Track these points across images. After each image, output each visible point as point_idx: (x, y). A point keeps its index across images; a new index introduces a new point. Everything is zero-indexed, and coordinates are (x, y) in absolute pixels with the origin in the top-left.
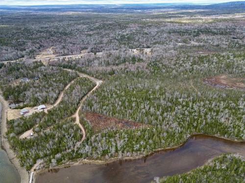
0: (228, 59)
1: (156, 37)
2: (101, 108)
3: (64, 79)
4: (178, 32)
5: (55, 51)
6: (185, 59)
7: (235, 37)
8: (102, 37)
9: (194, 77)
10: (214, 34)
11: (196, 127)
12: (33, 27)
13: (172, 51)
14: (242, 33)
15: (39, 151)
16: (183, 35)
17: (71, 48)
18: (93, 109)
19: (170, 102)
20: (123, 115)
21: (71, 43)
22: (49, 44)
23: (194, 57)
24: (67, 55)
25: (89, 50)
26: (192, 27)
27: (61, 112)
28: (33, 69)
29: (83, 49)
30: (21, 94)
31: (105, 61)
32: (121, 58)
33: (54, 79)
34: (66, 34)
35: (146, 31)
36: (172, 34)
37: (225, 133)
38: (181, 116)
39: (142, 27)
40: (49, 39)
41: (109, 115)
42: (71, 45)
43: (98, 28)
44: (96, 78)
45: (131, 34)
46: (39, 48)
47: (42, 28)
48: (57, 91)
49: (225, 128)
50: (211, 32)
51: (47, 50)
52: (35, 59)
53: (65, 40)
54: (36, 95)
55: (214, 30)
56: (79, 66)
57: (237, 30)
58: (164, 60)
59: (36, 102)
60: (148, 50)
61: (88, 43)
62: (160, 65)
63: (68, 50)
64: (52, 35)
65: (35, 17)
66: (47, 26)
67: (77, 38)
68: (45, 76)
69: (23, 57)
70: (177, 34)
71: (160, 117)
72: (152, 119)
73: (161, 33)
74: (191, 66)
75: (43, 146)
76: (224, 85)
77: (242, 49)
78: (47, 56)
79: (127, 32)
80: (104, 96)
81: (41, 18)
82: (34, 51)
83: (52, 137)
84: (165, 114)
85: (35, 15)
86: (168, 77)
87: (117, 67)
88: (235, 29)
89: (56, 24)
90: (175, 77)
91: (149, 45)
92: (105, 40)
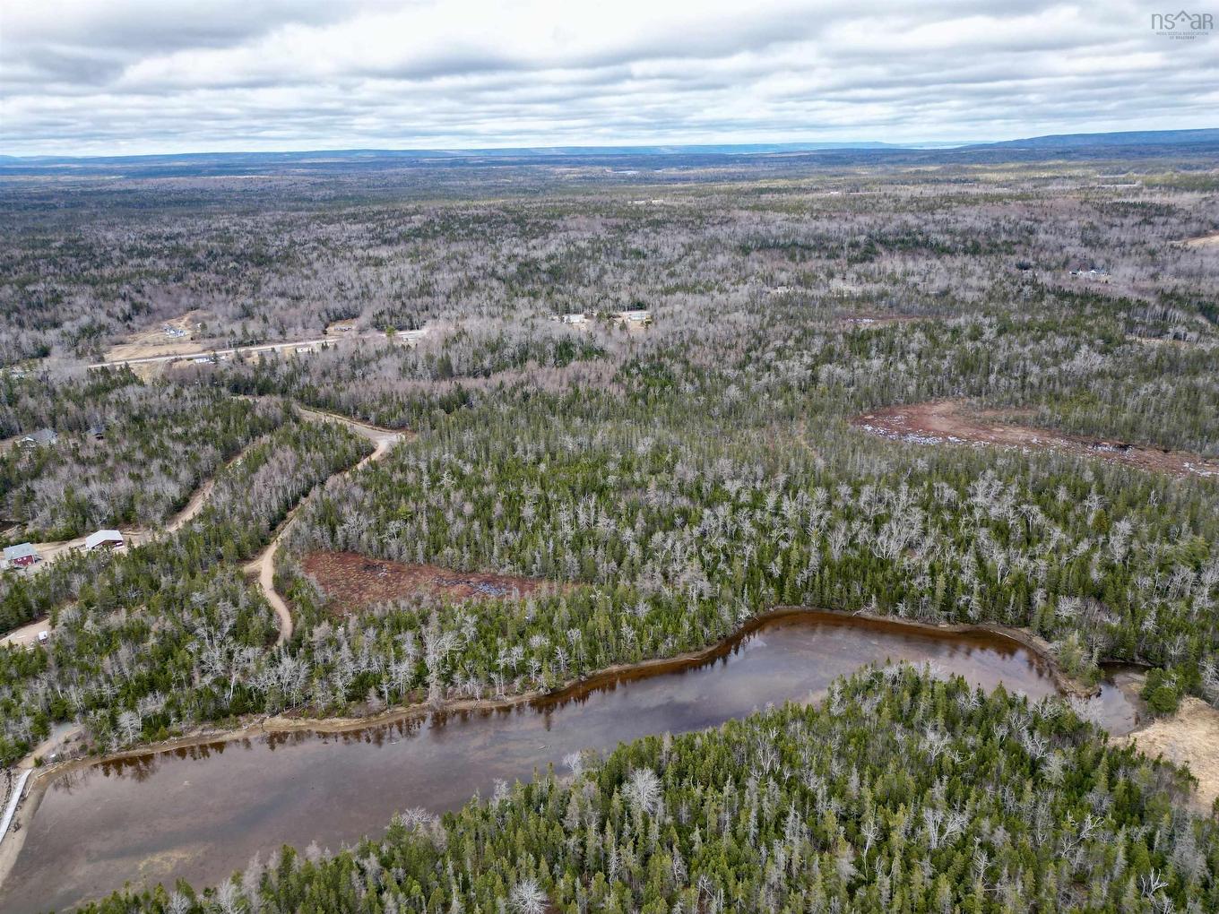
0: (974, 338)
1: (678, 268)
2: (379, 529)
3: (225, 430)
4: (784, 248)
5: (204, 327)
6: (791, 343)
7: (1030, 260)
8: (433, 269)
9: (817, 410)
10: (940, 251)
11: (780, 583)
12: (110, 235)
13: (740, 316)
14: (1062, 248)
15: (66, 685)
16: (803, 259)
17: (282, 313)
18: (340, 535)
19: (690, 495)
20: (478, 553)
21: (282, 295)
22: (177, 302)
23: (830, 337)
24: (259, 343)
25: (365, 319)
26: (847, 226)
27: (190, 547)
28: (87, 394)
29: (338, 318)
30: (15, 492)
31: (430, 358)
32: (506, 346)
33: (179, 430)
34: (262, 260)
35: (637, 242)
36: (754, 254)
37: (900, 597)
38: (723, 542)
39: (622, 230)
40: (179, 278)
41: (414, 554)
42: (282, 302)
43: (418, 233)
44: (381, 424)
45: (570, 256)
46: (128, 318)
47: (152, 238)
48: (185, 475)
49: (898, 580)
50: (926, 244)
51: (165, 324)
52: (101, 360)
53: (256, 285)
54: (83, 493)
55: (941, 238)
56: (305, 380)
57: (1042, 236)
58: (695, 348)
59: (81, 519)
60: (635, 318)
61: (366, 295)
62: (677, 369)
63: (265, 319)
64: (196, 266)
65: (129, 198)
66: (176, 230)
67: (316, 273)
68: (137, 420)
69: (45, 353)
70: (776, 253)
71: (634, 551)
72: (598, 560)
73: (704, 253)
74: (812, 367)
75: (85, 669)
76: (937, 434)
77: (1045, 303)
78: (163, 350)
79: (552, 249)
80: (402, 483)
81: (156, 204)
82: (101, 327)
83: (136, 634)
84: (658, 536)
85: (130, 192)
86: (704, 412)
87: (482, 380)
88: (1031, 232)
89: (224, 222)
90: (734, 410)
91: (642, 296)
92: (446, 280)
